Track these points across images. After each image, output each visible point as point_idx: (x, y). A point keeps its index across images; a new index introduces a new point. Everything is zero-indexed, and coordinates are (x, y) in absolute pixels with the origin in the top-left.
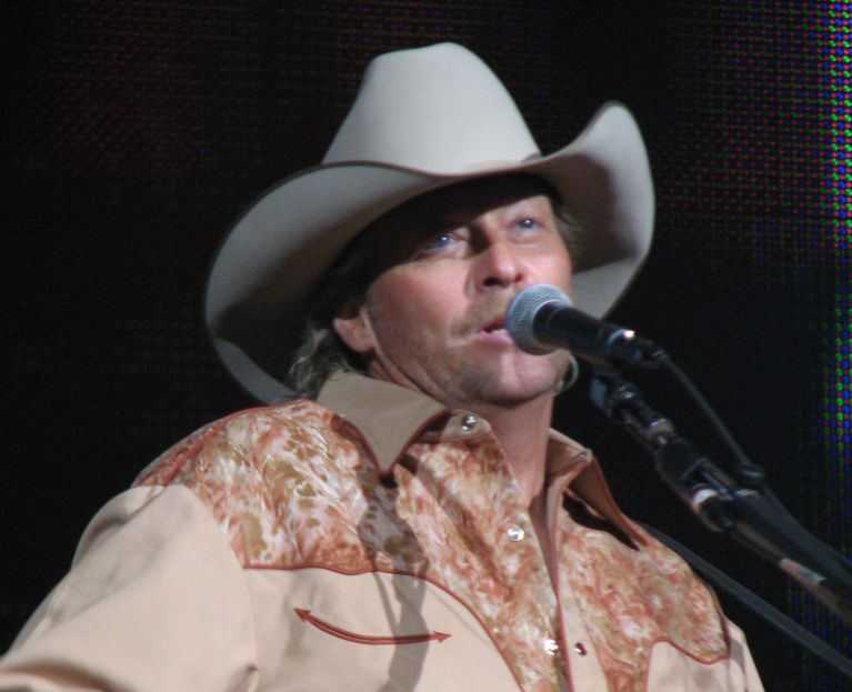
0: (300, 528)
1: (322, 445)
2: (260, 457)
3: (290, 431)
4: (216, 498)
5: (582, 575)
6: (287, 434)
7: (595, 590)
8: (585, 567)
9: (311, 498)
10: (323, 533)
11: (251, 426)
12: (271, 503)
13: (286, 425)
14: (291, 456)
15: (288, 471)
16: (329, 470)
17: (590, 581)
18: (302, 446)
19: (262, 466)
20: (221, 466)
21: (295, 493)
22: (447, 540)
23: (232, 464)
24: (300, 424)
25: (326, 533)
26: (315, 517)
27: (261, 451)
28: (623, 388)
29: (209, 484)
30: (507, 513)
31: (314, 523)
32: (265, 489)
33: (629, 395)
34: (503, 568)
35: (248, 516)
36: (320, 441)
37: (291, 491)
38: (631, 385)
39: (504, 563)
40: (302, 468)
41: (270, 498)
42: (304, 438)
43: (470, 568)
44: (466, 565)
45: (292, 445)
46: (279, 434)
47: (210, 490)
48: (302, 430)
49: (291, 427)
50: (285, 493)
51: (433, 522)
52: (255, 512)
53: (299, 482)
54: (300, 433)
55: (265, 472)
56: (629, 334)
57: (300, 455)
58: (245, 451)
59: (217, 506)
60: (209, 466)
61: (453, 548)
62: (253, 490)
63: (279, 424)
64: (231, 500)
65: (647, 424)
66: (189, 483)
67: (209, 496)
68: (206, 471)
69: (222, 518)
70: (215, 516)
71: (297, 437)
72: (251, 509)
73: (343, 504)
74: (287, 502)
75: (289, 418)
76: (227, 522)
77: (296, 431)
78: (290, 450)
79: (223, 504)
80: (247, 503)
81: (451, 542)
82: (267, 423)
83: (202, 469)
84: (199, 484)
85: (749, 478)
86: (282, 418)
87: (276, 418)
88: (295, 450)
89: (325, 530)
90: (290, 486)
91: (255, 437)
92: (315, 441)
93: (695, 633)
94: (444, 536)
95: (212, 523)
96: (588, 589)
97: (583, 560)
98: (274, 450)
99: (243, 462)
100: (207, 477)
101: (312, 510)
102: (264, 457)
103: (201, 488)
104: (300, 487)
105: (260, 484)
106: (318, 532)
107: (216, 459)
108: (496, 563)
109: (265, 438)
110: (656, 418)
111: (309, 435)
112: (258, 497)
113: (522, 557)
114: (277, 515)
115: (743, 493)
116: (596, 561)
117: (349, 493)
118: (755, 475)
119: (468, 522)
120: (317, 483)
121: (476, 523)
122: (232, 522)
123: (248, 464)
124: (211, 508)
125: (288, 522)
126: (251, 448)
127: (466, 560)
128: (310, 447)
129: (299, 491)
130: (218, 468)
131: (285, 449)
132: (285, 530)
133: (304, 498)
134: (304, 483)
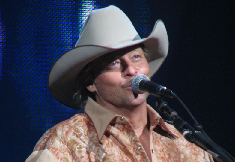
0: (79, 159)
1: (83, 132)
2: (66, 140)
3: (74, 129)
4: (56, 153)
5: (160, 154)
6: (73, 130)
7: (164, 157)
8: (160, 151)
9: (81, 149)
10: (85, 160)
11: (63, 129)
12: (71, 153)
13: (73, 128)
14: (75, 137)
15: (74, 142)
16: (85, 140)
17: (162, 155)
18: (77, 134)
19: (67, 143)
20: (56, 142)
21: (77, 149)
22: (120, 153)
23: (59, 142)
24: (76, 126)
25: (86, 159)
26: (82, 155)
27: (66, 137)
28: (164, 103)
29: (54, 148)
30: (135, 143)
31: (82, 157)
32: (68, 150)
33: (165, 105)
34: (136, 159)
35: (65, 158)
36: (82, 131)
37: (75, 149)
38: (166, 102)
39: (136, 157)
40: (78, 140)
41: (70, 152)
42: (77, 131)
43: (128, 160)
44: (126, 159)
45: (75, 134)
46: (71, 131)
47: (54, 150)
48: (77, 129)
49: (74, 128)
50: (74, 150)
51: (116, 149)
52: (67, 157)
53: (77, 145)
54: (77, 130)
55: (68, 145)
56: (165, 88)
57: (77, 136)
58: (62, 138)
59: (57, 155)
60: (53, 142)
61: (122, 155)
62: (65, 151)
63: (70, 128)
64: (60, 153)
65: (170, 113)
66: (48, 148)
67: (54, 152)
68: (52, 144)
69: (58, 158)
70: (57, 158)
71: (76, 131)
72: (65, 156)
73: (90, 149)
74: (75, 152)
75: (73, 125)
76: (60, 159)
77: (75, 129)
78: (74, 135)
79: (58, 154)
80: (64, 154)
81: (122, 154)
82: (67, 128)
83: (51, 143)
84: (51, 148)
85: (198, 128)
86: (71, 125)
87: (69, 126)
88: (75, 135)
89: (86, 158)
90: (75, 147)
91: (64, 133)
92: (81, 131)
93: (196, 159)
94: (119, 152)
95: (56, 160)
96: (162, 158)
97: (160, 149)
98: (70, 136)
99: (61, 142)
100: (53, 146)
101: (82, 153)
102: (67, 139)
103: (52, 149)
104: (78, 147)
105: (67, 148)
106: (84, 160)
107: (55, 140)
108: (134, 158)
109: (67, 133)
110: (173, 111)
111: (79, 130)
112: (67, 152)
113: (141, 155)
114: (72, 156)
115: (196, 132)
116: (164, 148)
117: (91, 146)
118: (200, 127)
119: (125, 148)
120: (83, 144)
121: (127, 148)
122: (61, 160)
123: (63, 143)
124: (55, 155)
125: (76, 158)
126: (64, 137)
127: (126, 158)
128: (80, 133)
129: (78, 148)
130: (55, 143)
131: (73, 135)
132: (75, 160)
133: (79, 150)
134: (79, 145)
